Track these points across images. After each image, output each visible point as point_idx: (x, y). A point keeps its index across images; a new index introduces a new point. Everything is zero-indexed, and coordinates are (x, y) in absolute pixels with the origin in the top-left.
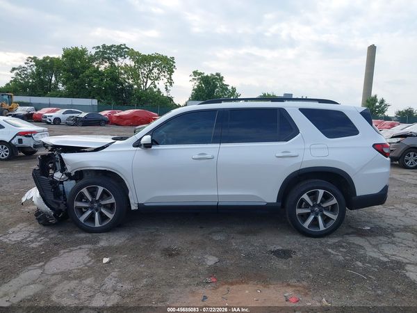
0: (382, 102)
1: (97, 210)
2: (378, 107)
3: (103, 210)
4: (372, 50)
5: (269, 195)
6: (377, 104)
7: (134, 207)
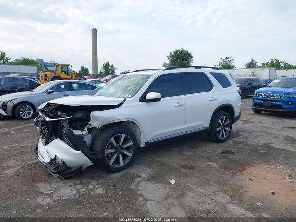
0: (112, 66)
1: (120, 153)
2: (110, 69)
3: (124, 152)
4: (94, 31)
5: (205, 123)
6: (110, 67)
7: (142, 145)
